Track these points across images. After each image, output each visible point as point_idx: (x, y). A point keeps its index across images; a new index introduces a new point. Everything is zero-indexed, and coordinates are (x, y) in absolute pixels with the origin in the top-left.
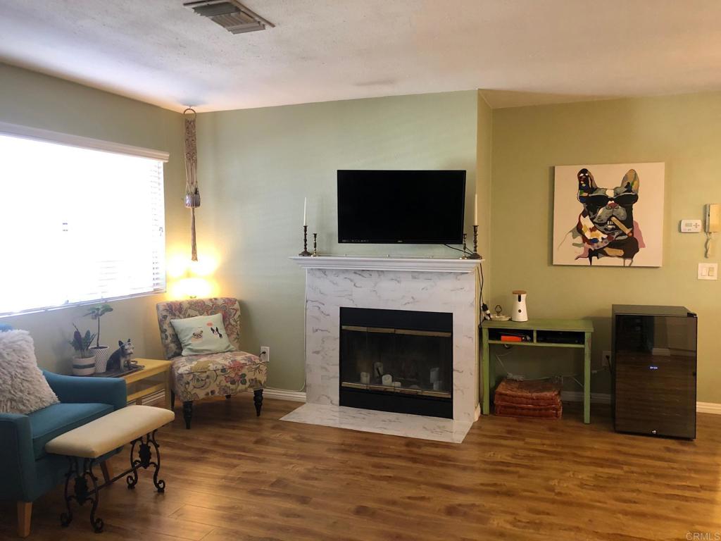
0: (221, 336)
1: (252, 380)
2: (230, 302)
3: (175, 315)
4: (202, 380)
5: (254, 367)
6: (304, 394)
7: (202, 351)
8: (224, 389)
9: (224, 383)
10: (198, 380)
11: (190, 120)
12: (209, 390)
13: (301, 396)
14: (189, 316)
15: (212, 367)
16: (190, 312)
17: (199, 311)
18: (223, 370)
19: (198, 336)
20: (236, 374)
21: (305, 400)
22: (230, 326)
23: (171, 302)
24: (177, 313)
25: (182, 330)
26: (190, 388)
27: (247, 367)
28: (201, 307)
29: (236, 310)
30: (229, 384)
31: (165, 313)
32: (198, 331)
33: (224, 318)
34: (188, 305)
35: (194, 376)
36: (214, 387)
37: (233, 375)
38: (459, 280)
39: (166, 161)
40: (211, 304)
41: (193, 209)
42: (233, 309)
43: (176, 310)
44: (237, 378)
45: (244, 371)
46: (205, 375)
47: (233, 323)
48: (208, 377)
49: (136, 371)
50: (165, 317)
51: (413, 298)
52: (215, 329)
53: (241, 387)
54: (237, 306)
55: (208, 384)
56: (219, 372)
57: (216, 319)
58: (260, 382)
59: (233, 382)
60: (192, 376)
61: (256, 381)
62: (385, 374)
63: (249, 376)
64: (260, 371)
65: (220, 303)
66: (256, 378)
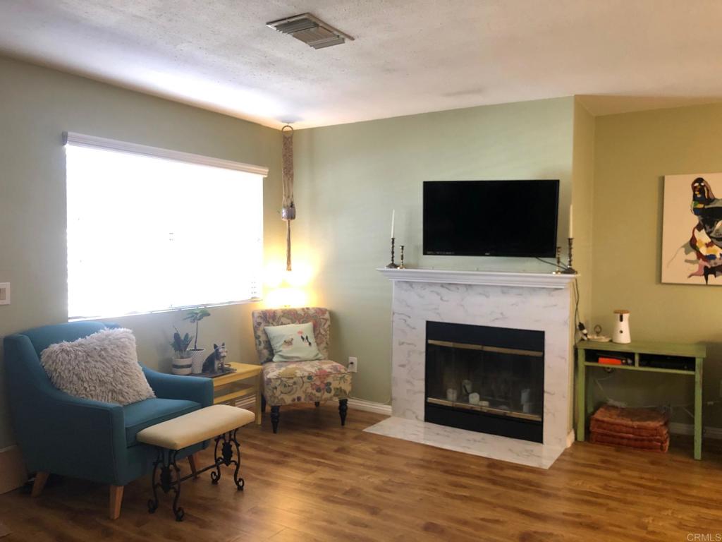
0: (310, 344)
1: (337, 389)
2: (321, 311)
3: (269, 322)
4: (289, 386)
5: (340, 376)
6: (390, 407)
7: (292, 357)
8: (309, 396)
9: (310, 390)
10: (285, 386)
11: (287, 136)
12: (295, 396)
13: (386, 409)
14: (282, 324)
15: (299, 374)
16: (283, 320)
17: (292, 319)
18: (310, 377)
19: (289, 343)
20: (322, 382)
21: (390, 413)
22: (320, 335)
23: (267, 310)
24: (271, 321)
25: (274, 337)
26: (277, 393)
27: (332, 375)
28: (293, 316)
29: (326, 320)
30: (314, 392)
31: (259, 320)
32: (288, 339)
33: (315, 327)
34: (282, 314)
35: (282, 381)
36: (300, 393)
37: (318, 383)
38: (552, 296)
39: (266, 176)
40: (303, 313)
41: (289, 221)
42: (323, 319)
43: (270, 317)
44: (322, 386)
45: (330, 380)
46: (292, 381)
47: (323, 333)
48: (295, 383)
49: (229, 373)
50: (259, 324)
51: (502, 314)
52: (305, 337)
53: (327, 395)
54: (327, 316)
55: (295, 390)
56: (305, 379)
57: (306, 328)
58: (345, 392)
59: (318, 390)
60: (279, 381)
61: (341, 390)
62: (473, 392)
63: (335, 385)
64: (345, 381)
65: (311, 312)
66: (341, 388)
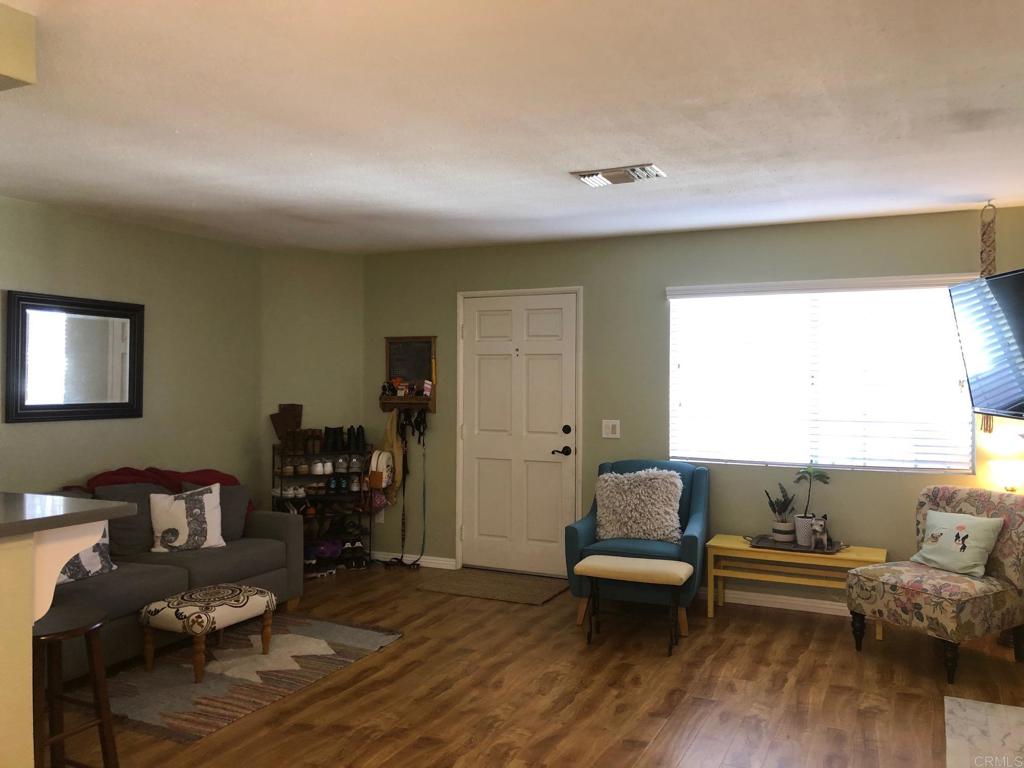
1: (932, 619)
3: (938, 505)
4: (867, 590)
8: (894, 615)
9: (893, 606)
10: (862, 587)
11: (987, 221)
12: (876, 607)
14: (960, 511)
16: (964, 506)
18: (894, 587)
20: (909, 600)
22: (1010, 542)
24: (943, 503)
26: (854, 596)
27: (924, 595)
28: (981, 502)
30: (899, 610)
33: (1004, 528)
34: (965, 496)
35: (859, 580)
37: (904, 599)
40: (995, 500)
42: (1020, 516)
43: (942, 499)
44: (909, 606)
45: (919, 600)
46: (871, 584)
47: (1015, 539)
48: (874, 588)
53: (917, 623)
55: (874, 598)
56: (887, 588)
59: (905, 611)
60: (856, 580)
61: (938, 623)
63: (927, 611)
64: (943, 610)
65: (1009, 502)
66: (936, 619)
